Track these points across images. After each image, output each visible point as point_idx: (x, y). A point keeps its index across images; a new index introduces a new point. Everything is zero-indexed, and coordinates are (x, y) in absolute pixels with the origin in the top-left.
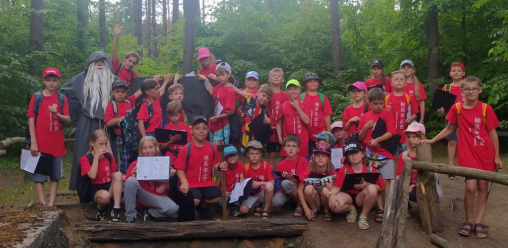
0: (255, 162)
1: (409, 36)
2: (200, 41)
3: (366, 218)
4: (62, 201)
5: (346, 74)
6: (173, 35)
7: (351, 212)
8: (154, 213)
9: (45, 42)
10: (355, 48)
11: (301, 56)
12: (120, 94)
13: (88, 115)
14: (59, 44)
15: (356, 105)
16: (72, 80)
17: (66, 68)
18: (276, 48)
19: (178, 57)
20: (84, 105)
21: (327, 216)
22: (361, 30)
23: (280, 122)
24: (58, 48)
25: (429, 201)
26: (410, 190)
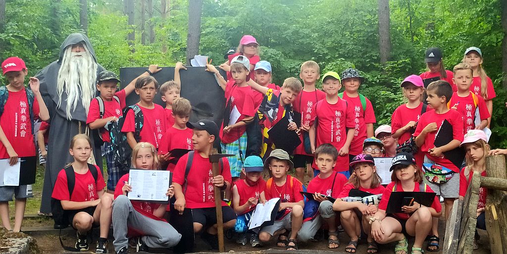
0: (279, 177)
1: (478, 17)
2: (209, 22)
3: (420, 249)
4: (31, 226)
5: (396, 65)
6: (174, 14)
7: (400, 242)
8: (150, 243)
9: (9, 21)
10: (408, 32)
11: (339, 43)
12: (109, 89)
13: (64, 116)
14: (26, 24)
15: (409, 105)
16: (43, 72)
17: (36, 56)
18: (307, 31)
19: (180, 42)
20: (59, 104)
21: (370, 247)
22: (416, 9)
23: (314, 126)
24: (25, 29)
25: (501, 228)
26: (478, 214)
